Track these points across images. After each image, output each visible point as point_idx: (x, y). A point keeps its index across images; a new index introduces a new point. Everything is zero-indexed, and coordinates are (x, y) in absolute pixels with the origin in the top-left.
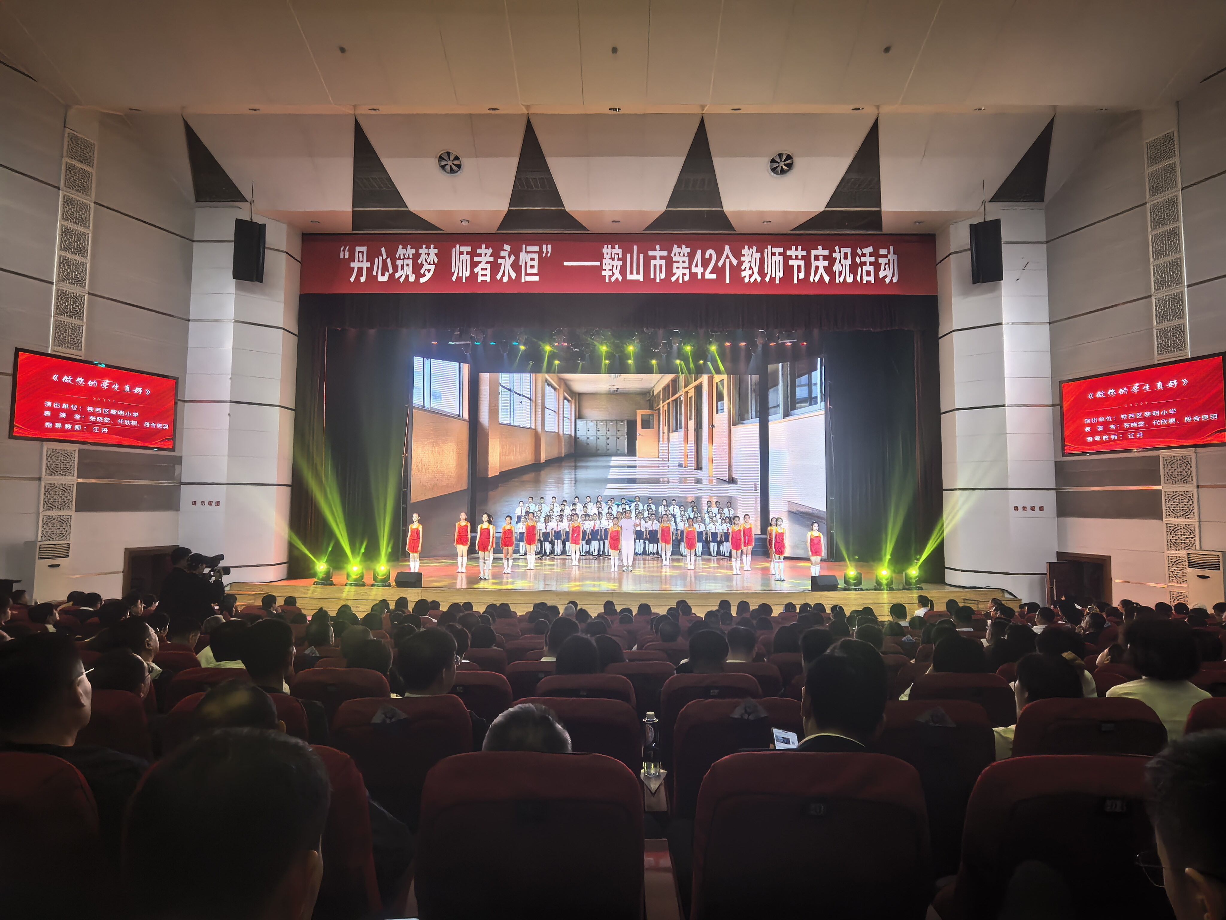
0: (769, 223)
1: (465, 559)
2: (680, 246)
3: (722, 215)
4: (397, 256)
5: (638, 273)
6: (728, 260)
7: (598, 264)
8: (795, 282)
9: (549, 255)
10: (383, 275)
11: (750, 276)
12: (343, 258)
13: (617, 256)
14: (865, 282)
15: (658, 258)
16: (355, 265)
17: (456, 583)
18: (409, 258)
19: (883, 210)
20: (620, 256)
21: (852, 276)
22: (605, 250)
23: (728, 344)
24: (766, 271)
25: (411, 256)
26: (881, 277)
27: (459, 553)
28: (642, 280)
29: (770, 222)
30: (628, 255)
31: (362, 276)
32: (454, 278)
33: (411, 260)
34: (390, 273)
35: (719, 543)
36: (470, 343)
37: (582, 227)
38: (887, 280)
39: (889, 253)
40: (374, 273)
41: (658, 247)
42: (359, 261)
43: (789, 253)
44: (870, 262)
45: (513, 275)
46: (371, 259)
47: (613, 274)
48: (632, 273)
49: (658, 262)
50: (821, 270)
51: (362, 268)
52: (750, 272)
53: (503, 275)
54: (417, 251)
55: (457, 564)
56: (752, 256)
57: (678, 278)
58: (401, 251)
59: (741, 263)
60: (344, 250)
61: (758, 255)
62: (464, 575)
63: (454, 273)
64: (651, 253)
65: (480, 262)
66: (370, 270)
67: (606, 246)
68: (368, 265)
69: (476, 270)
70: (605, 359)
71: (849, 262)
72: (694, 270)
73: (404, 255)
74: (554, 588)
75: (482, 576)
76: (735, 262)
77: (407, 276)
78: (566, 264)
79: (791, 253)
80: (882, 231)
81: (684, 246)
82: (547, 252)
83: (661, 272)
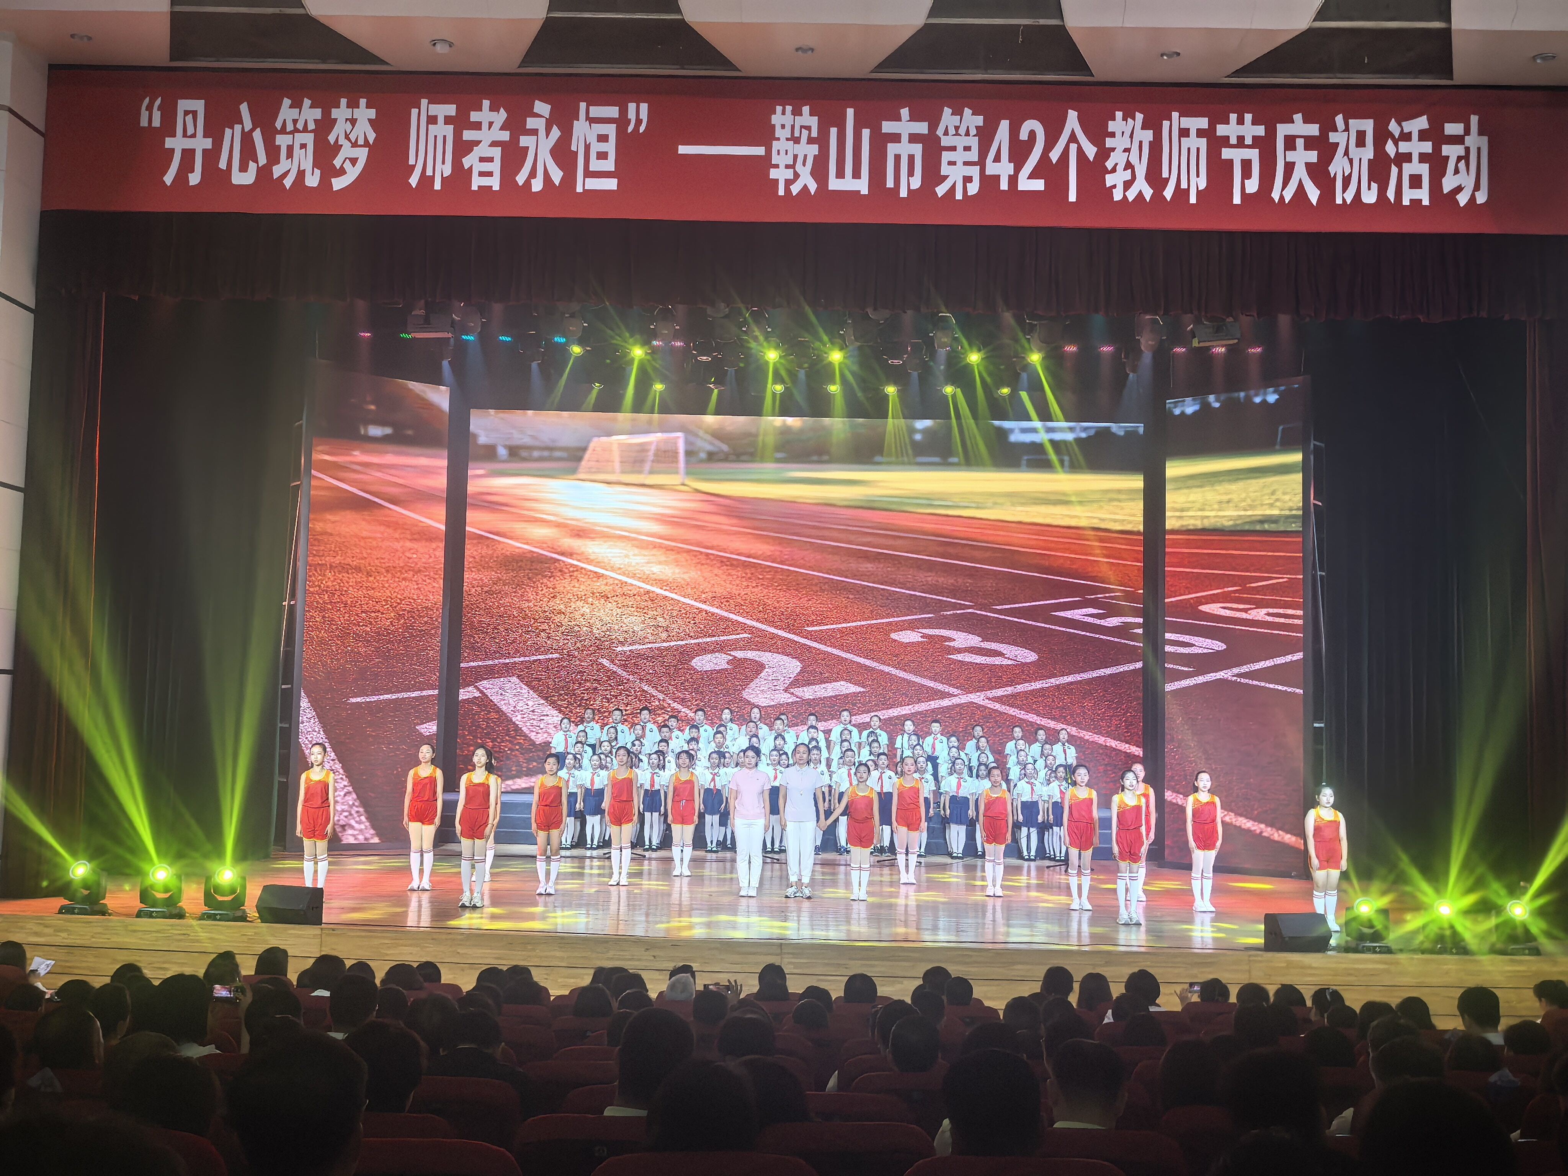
0: (1175, 58)
1: (429, 858)
2: (958, 112)
3: (1061, 35)
4: (278, 125)
5: (856, 175)
6: (1073, 147)
7: (760, 151)
8: (1237, 200)
9: (642, 129)
10: (243, 168)
11: (1128, 185)
12: (146, 125)
13: (805, 133)
14: (1406, 202)
15: (905, 138)
16: (176, 144)
17: (405, 915)
18: (305, 130)
19: (1453, 27)
20: (814, 134)
21: (1374, 186)
22: (777, 119)
23: (1071, 349)
24: (1165, 175)
25: (311, 126)
26: (1446, 190)
27: (414, 844)
28: (865, 191)
29: (1178, 54)
30: (834, 131)
31: (193, 171)
32: (414, 181)
33: (312, 135)
34: (260, 166)
35: (1044, 828)
36: (450, 335)
37: (724, 62)
38: (1463, 199)
39: (1467, 131)
40: (223, 165)
41: (905, 112)
42: (185, 135)
43: (1221, 130)
44: (1421, 155)
45: (557, 176)
46: (214, 130)
47: (797, 176)
48: (840, 174)
49: (905, 149)
50: (1300, 173)
51: (193, 151)
52: (1127, 175)
53: (533, 174)
54: (326, 114)
55: (408, 869)
56: (1131, 136)
57: (953, 188)
58: (286, 113)
59: (1104, 153)
60: (150, 108)
61: (1148, 136)
62: (425, 897)
63: (414, 166)
64: (888, 127)
65: (478, 143)
66: (211, 156)
67: (779, 109)
68: (208, 143)
69: (467, 162)
70: (775, 382)
71: (1368, 153)
72: (991, 169)
73: (295, 122)
74: (639, 931)
75: (465, 899)
76: (1091, 151)
77: (301, 174)
78: (683, 150)
79: (1229, 129)
80: (1452, 79)
81: (967, 112)
82: (639, 121)
83: (911, 173)
